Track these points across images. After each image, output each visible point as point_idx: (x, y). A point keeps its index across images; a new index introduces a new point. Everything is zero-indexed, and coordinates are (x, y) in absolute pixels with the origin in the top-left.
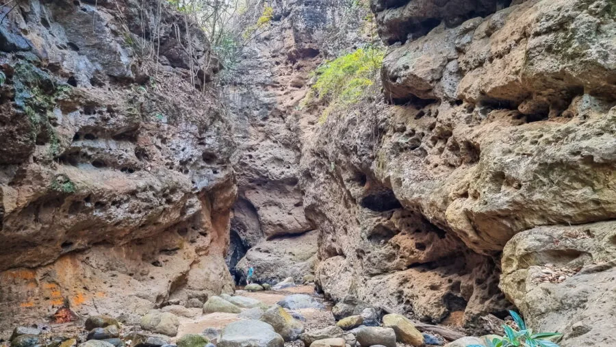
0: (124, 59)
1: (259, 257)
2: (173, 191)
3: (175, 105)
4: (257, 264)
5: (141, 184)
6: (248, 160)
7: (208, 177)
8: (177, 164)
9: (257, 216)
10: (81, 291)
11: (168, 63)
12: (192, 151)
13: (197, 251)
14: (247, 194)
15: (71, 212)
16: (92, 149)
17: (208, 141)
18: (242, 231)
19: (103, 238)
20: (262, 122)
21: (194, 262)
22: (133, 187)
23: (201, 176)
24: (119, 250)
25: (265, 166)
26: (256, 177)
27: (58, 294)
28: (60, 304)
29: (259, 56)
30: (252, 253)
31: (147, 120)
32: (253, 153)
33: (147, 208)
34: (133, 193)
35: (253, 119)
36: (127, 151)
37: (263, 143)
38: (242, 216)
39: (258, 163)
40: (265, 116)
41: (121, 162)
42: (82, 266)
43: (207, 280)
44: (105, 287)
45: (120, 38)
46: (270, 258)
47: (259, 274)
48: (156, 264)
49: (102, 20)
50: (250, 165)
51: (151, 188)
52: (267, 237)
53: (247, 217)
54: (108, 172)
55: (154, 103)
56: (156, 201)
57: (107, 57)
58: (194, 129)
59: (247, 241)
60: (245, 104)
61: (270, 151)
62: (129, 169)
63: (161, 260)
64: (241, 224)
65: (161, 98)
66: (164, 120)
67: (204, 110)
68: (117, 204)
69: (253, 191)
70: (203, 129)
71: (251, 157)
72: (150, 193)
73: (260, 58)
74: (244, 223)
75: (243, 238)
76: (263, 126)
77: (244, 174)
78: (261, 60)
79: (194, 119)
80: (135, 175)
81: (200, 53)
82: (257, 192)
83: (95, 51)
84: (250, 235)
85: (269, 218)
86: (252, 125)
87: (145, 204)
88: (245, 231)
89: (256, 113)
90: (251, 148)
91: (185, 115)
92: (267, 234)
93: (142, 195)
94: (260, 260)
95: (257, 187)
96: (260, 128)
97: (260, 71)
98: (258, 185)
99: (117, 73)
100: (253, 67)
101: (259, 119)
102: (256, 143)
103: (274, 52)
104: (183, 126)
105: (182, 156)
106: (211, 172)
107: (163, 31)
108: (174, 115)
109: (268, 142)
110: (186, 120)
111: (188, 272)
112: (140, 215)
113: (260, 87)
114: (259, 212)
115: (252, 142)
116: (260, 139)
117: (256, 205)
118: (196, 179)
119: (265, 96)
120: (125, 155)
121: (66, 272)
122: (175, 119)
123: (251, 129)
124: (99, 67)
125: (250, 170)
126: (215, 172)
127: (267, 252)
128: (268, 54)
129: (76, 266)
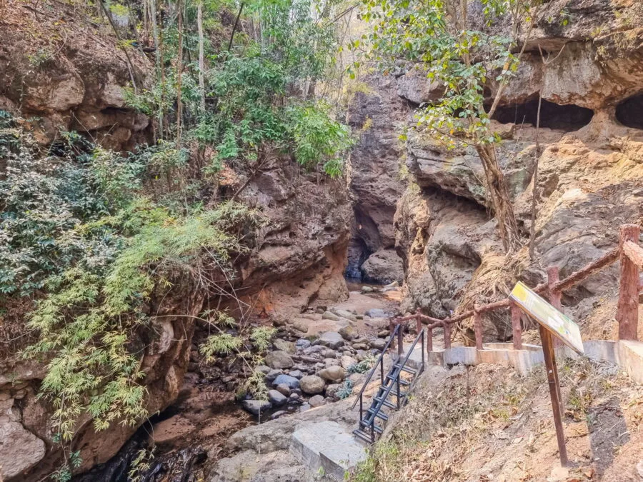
0: (283, 192)
1: (377, 262)
2: (308, 253)
3: (308, 205)
4: (376, 267)
5: (293, 253)
6: (370, 189)
7: (328, 239)
8: (310, 236)
9: (378, 231)
10: (269, 304)
12: (318, 228)
13: (324, 277)
14: (370, 213)
15: (264, 272)
16: (270, 240)
17: (327, 222)
18: (367, 239)
19: (277, 279)
20: (381, 160)
21: (323, 284)
22: (289, 256)
23: (324, 239)
24: (284, 283)
25: (383, 195)
26: (376, 201)
27: (260, 305)
28: (262, 310)
29: (381, 102)
30: (373, 259)
32: (374, 184)
33: (296, 265)
34: (289, 259)
35: (374, 156)
36: (286, 237)
37: (382, 176)
38: (368, 229)
39: (378, 192)
40: (383, 154)
41: (283, 243)
42: (268, 292)
43: (329, 294)
44: (279, 302)
45: (281, 182)
46: (385, 264)
47: (376, 274)
48: (302, 287)
49: (272, 178)
50: (372, 193)
51: (298, 254)
52: (384, 247)
53: (371, 230)
54: (278, 249)
55: (298, 206)
56: (300, 260)
57: (275, 193)
58: (319, 216)
59: (370, 247)
60: (369, 143)
61: (386, 183)
62: (287, 245)
63: (304, 285)
64: (366, 234)
65: (301, 203)
66: (303, 214)
67: (325, 204)
68: (282, 265)
69: (375, 212)
70: (324, 215)
71: (372, 187)
72: (297, 257)
73: (381, 104)
74: (369, 234)
75: (367, 243)
76: (382, 162)
77: (367, 199)
78: (382, 106)
79: (319, 211)
80: (289, 248)
82: (378, 213)
83: (270, 191)
84: (373, 244)
85: (385, 233)
86: (373, 161)
87: (294, 263)
88: (369, 240)
89: (376, 152)
90: (372, 180)
91: (314, 209)
92: (384, 245)
93: (293, 259)
94: (378, 264)
95: (378, 209)
96: (379, 164)
97: (381, 116)
98: (379, 207)
99: (280, 199)
100: (376, 113)
101: (378, 157)
102: (376, 176)
103: (392, 99)
104: (313, 216)
105: (313, 232)
106: (330, 237)
108: (309, 210)
109: (385, 176)
110: (315, 212)
111: (318, 291)
112: (293, 268)
113: (380, 130)
114: (378, 228)
115: (373, 175)
116: (379, 173)
117: (377, 222)
118: (321, 241)
119: (386, 138)
120: (285, 239)
121: (263, 295)
122: (309, 213)
123: (373, 165)
124: (272, 198)
125: (373, 197)
126: (332, 236)
127: (383, 258)
128: (388, 101)
129: (266, 293)
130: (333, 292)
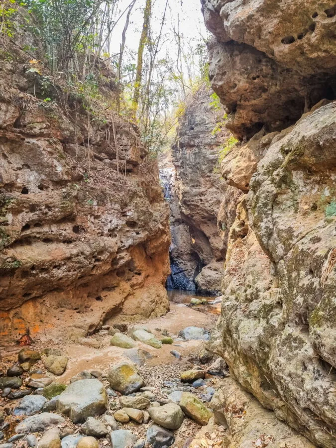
0: (59, 169)
1: (209, 274)
2: (101, 252)
3: (102, 192)
4: (208, 279)
5: (75, 251)
6: (200, 203)
7: (132, 237)
8: (106, 232)
9: (209, 243)
10: (39, 323)
11: (107, 157)
12: (116, 221)
13: (132, 286)
14: (201, 227)
15: (23, 277)
16: (39, 233)
17: (128, 214)
18: (201, 252)
19: (55, 287)
20: (209, 174)
21: (129, 295)
22: (68, 255)
23: (128, 237)
24: (67, 293)
25: (212, 207)
26: (206, 215)
27: (23, 325)
28: (24, 332)
29: (207, 122)
30: (205, 271)
31: (82, 205)
32: (203, 198)
33: (79, 268)
34: (69, 259)
35: (203, 172)
36: (67, 230)
37: (211, 190)
38: (200, 242)
39: (207, 205)
40: (211, 169)
41: (62, 238)
42: (39, 307)
43: (139, 307)
44: (54, 320)
45: (55, 156)
46: (217, 276)
47: (209, 286)
48: (99, 298)
49: (39, 147)
50: (201, 206)
51: (83, 253)
52: (216, 259)
53: (203, 243)
54: (53, 246)
55: (87, 193)
56: (86, 262)
57: (47, 170)
58: (117, 206)
59: (204, 260)
60: (197, 161)
61: (215, 195)
62: (68, 241)
63: (102, 296)
64: (200, 248)
65: (92, 188)
66: (95, 203)
67: (125, 192)
68: (58, 267)
69: (206, 225)
70: (124, 205)
71: (201, 200)
72: (82, 258)
73: (207, 124)
74: (202, 247)
75: (201, 257)
76: (209, 177)
77: (198, 213)
78: (208, 126)
79: (116, 200)
80: (72, 245)
81: (128, 147)
82: (208, 226)
83: (40, 167)
84: (206, 256)
85: (216, 245)
86: (202, 176)
87: (78, 265)
88: (203, 253)
89: (204, 167)
90: (201, 194)
91: (110, 198)
92: (216, 257)
93: (75, 259)
94: (210, 276)
95: (208, 222)
96: (207, 179)
97: (207, 135)
98: (209, 220)
99: (56, 179)
100: (203, 132)
101: (206, 171)
102: (204, 190)
103: (217, 119)
104: (109, 205)
105: (109, 226)
106: (134, 234)
107: (99, 137)
108: (102, 199)
109: (214, 189)
110: (110, 201)
111: (122, 303)
112: (75, 272)
113: (207, 147)
114: (210, 240)
115: (202, 189)
116: (208, 186)
117: (208, 235)
118: (123, 240)
119: (211, 154)
120: (64, 233)
121: (29, 311)
122: (103, 201)
123: (202, 180)
124: (43, 177)
125: (202, 210)
126: (138, 233)
127: (215, 270)
128: (213, 120)
129: (35, 307)
130: (143, 305)
